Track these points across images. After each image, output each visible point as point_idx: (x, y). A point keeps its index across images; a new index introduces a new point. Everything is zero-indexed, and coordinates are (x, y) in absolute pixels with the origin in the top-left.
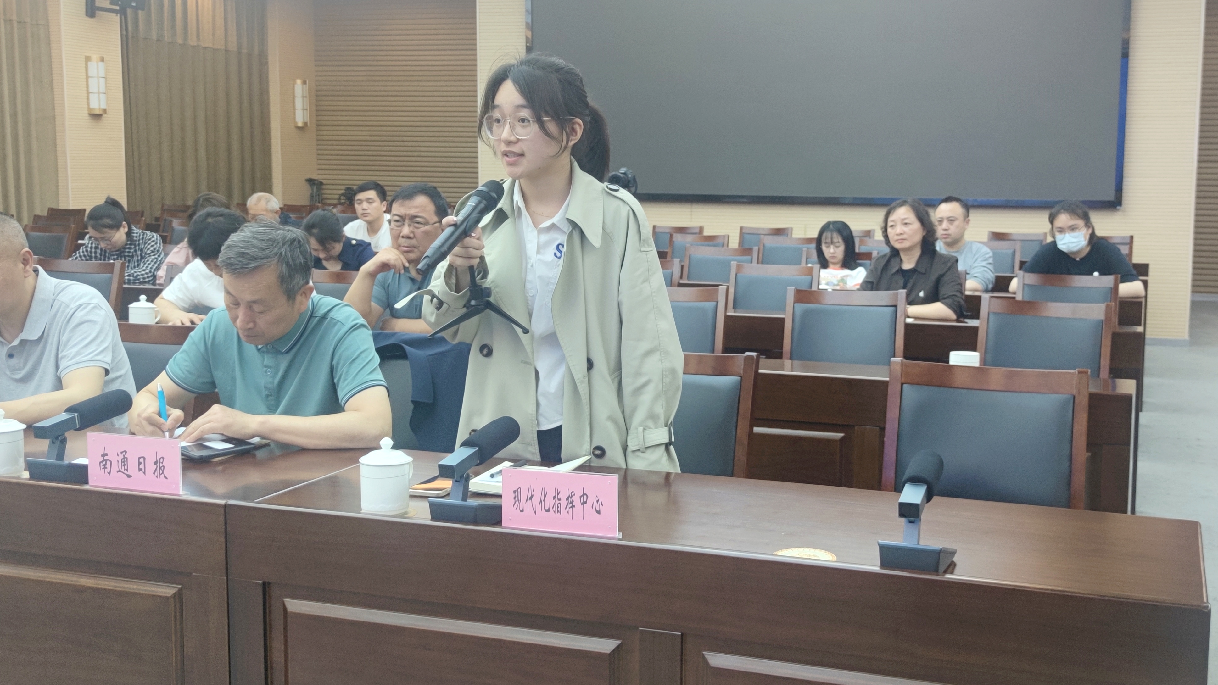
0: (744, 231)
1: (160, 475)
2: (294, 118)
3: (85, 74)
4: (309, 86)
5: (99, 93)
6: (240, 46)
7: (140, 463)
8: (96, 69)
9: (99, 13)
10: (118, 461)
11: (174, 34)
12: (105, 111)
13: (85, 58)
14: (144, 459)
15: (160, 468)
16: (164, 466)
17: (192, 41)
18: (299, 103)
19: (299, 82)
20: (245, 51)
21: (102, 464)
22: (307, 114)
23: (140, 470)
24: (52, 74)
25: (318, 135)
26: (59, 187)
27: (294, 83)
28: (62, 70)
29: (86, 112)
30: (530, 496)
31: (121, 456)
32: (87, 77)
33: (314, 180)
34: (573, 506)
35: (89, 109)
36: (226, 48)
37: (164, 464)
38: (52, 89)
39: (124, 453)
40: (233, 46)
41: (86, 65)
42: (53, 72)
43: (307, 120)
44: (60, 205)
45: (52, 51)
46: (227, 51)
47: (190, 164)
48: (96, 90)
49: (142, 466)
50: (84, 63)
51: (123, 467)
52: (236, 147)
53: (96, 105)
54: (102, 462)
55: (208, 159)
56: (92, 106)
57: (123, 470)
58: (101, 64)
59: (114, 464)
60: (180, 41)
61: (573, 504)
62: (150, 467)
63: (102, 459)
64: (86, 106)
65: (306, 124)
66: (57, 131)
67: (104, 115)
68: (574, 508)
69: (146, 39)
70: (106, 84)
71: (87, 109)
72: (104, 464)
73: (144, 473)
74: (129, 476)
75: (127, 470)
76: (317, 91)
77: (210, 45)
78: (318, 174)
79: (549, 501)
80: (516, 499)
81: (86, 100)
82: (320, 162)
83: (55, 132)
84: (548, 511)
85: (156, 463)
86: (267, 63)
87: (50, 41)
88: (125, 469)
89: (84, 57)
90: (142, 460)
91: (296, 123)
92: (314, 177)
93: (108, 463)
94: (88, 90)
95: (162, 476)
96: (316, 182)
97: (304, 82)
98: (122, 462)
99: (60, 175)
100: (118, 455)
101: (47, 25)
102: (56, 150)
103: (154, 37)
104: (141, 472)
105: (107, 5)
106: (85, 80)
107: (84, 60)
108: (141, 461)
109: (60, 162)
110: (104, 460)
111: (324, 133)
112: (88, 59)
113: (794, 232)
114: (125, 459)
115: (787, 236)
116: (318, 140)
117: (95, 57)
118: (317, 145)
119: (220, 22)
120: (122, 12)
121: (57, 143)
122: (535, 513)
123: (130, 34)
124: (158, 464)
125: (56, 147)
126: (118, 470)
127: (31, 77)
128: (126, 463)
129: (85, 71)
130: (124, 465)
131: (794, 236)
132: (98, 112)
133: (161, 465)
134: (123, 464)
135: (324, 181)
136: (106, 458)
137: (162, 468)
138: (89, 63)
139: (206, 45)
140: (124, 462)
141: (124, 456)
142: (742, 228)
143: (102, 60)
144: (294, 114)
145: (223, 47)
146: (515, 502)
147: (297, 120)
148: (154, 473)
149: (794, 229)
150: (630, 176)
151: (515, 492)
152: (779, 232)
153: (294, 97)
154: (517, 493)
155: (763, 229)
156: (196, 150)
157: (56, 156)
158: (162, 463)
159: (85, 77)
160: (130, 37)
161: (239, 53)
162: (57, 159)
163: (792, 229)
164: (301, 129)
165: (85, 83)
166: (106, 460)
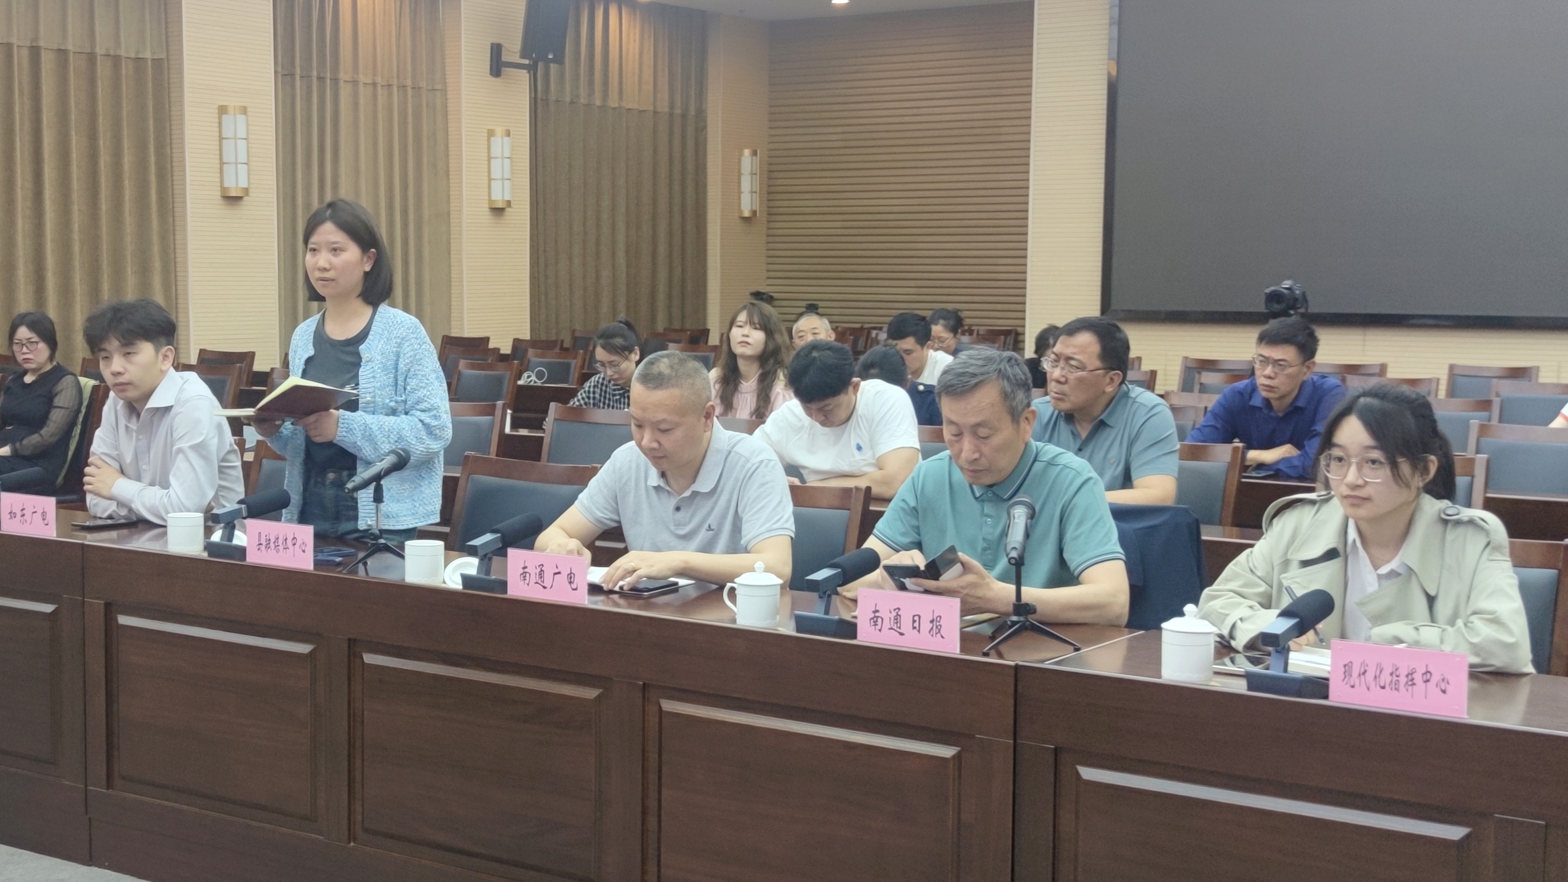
0: (1456, 371)
1: (936, 634)
2: (739, 205)
3: (486, 155)
4: (760, 158)
5: (503, 179)
6: (672, 106)
7: (914, 621)
8: (500, 146)
9: (505, 70)
10: (890, 619)
11: (591, 93)
12: (509, 203)
13: (488, 133)
14: (920, 617)
15: (937, 627)
16: (941, 626)
17: (613, 102)
18: (746, 184)
19: (747, 152)
20: (678, 111)
21: (872, 621)
22: (756, 197)
23: (914, 628)
24: (448, 156)
25: (769, 229)
26: (452, 307)
27: (741, 154)
28: (461, 151)
29: (486, 207)
30: (1362, 670)
31: (894, 614)
32: (489, 158)
33: (763, 294)
34: (1414, 684)
35: (491, 201)
36: (655, 108)
37: (941, 623)
38: (448, 175)
39: (897, 611)
40: (664, 107)
41: (489, 141)
42: (450, 153)
43: (757, 207)
44: (452, 331)
45: (449, 125)
46: (655, 113)
47: (606, 273)
48: (499, 177)
49: (916, 625)
50: (486, 138)
51: (895, 625)
52: (662, 249)
53: (499, 195)
54: (873, 618)
55: (628, 266)
56: (493, 198)
57: (895, 628)
58: (506, 139)
59: (886, 621)
60: (598, 103)
61: (1414, 681)
62: (926, 626)
63: (872, 615)
64: (487, 198)
65: (754, 213)
66: (452, 232)
67: (508, 209)
68: (1414, 686)
69: (557, 101)
70: (512, 166)
71: (487, 202)
72: (875, 620)
73: (919, 631)
74: (902, 634)
75: (900, 628)
76: (770, 164)
77: (635, 106)
78: (768, 285)
79: (1385, 678)
80: (1347, 674)
81: (487, 190)
82: (771, 267)
83: (449, 233)
84: (1383, 688)
85: (932, 622)
86: (705, 127)
87: (447, 112)
88: (897, 627)
89: (486, 131)
90: (916, 618)
91: (741, 211)
92: (763, 289)
93: (879, 620)
94: (489, 176)
95: (939, 635)
96: (765, 297)
97: (754, 153)
98: (895, 619)
99: (454, 291)
100: (890, 612)
101: (444, 91)
102: (450, 258)
103: (568, 99)
104: (915, 630)
105: (517, 59)
106: (487, 162)
107: (486, 135)
108: (916, 620)
109: (454, 275)
110: (875, 617)
111: (778, 225)
112: (491, 133)
113: (1541, 374)
114: (899, 617)
115: (1530, 381)
116: (768, 236)
117: (499, 131)
118: (768, 243)
119: (648, 73)
120: (532, 69)
121: (452, 248)
122: (1368, 689)
123: (539, 96)
124: (935, 623)
125: (449, 254)
126: (890, 627)
127: (425, 160)
128: (899, 620)
129: (486, 151)
130: (897, 623)
131: (1541, 380)
132: (500, 206)
133: (938, 624)
134: (896, 621)
135: (775, 295)
136: (877, 614)
137: (939, 627)
138: (492, 139)
139: (630, 106)
140: (897, 619)
141: (897, 613)
142: (1452, 367)
143: (508, 134)
144: (739, 199)
145: (651, 108)
146: (1345, 677)
147: (742, 208)
148: (930, 632)
149: (1542, 369)
150: (1297, 292)
151: (1345, 666)
152: (1517, 373)
153: (740, 175)
154: (1348, 668)
155: (1489, 369)
156: (614, 254)
157: (450, 266)
158: (939, 622)
159: (487, 158)
160: (539, 101)
161: (671, 115)
162: (450, 270)
163: (1538, 368)
164: (746, 220)
165: (487, 166)
166: (877, 617)
